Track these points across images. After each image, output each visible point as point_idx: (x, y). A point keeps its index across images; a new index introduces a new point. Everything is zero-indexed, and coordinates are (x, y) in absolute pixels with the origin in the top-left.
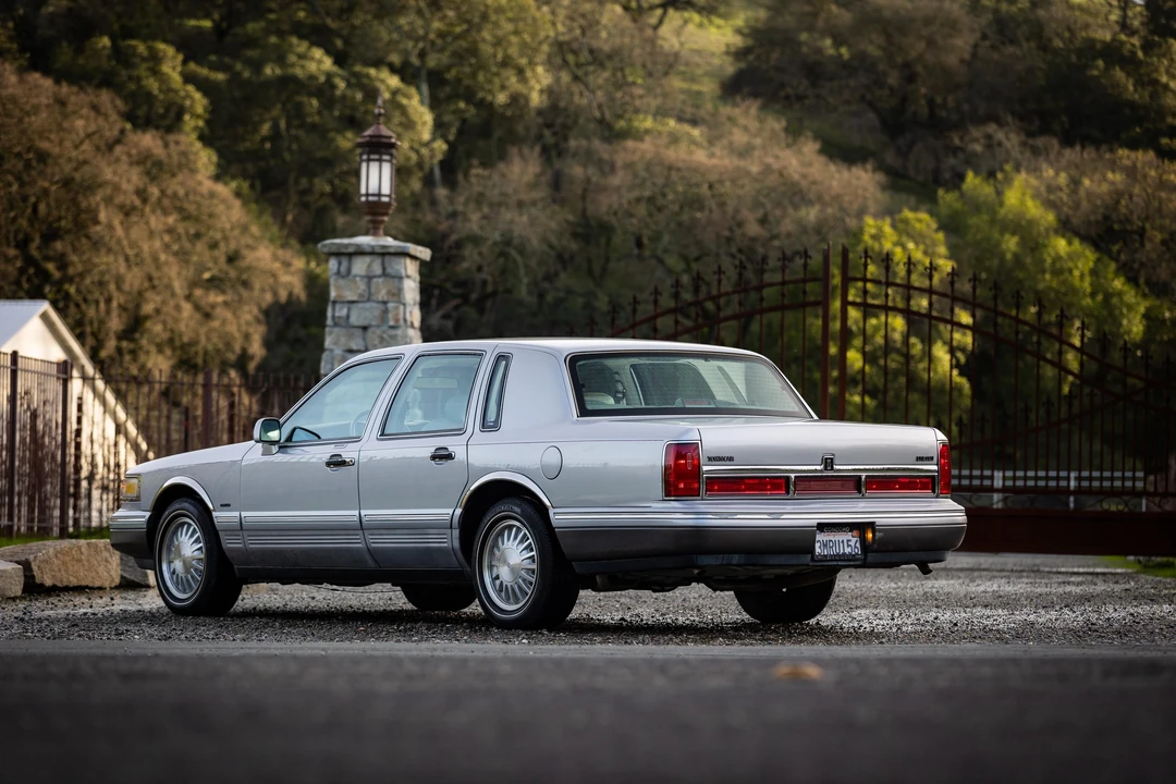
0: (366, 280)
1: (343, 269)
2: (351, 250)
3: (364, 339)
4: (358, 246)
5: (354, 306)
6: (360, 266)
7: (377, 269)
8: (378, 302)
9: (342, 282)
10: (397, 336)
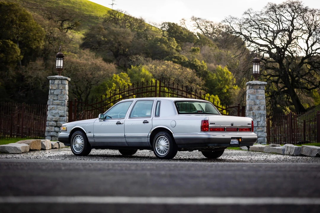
0: (58, 85)
1: (53, 82)
2: (55, 78)
3: (57, 97)
5: (55, 90)
6: (56, 82)
7: (60, 83)
8: (60, 90)
9: (52, 85)
10: (64, 97)
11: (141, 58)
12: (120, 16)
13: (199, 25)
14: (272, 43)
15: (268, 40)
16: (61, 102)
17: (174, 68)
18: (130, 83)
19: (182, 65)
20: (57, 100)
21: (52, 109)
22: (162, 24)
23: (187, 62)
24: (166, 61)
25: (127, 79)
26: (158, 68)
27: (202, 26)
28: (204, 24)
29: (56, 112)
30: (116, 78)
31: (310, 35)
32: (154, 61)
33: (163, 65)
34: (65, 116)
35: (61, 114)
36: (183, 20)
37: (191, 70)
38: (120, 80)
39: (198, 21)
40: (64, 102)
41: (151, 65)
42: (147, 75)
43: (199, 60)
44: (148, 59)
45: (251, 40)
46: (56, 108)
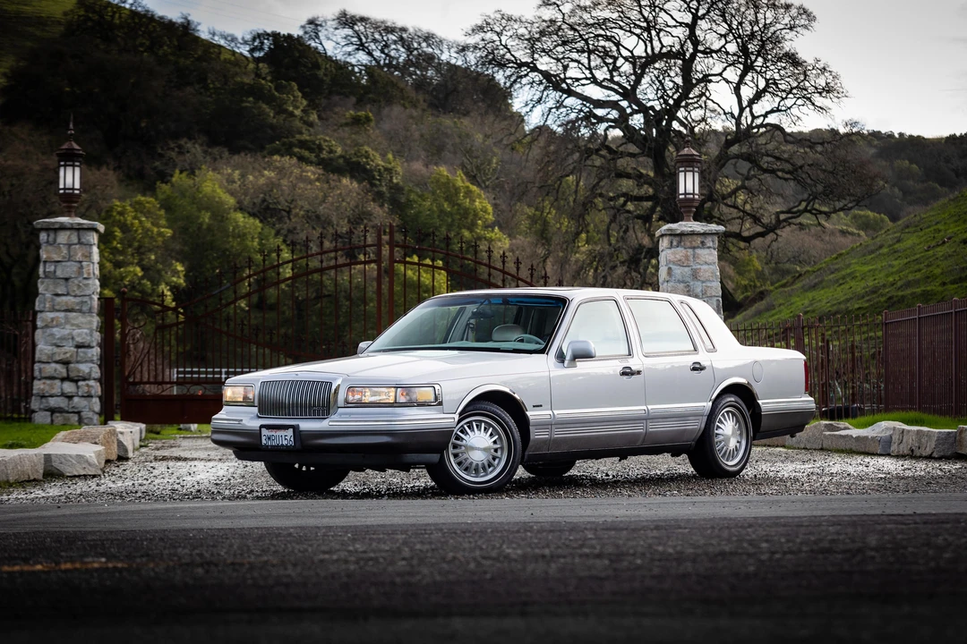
0: (67, 246)
1: (51, 239)
2: (57, 226)
3: (66, 287)
4: (62, 223)
5: (59, 265)
6: (63, 237)
7: (75, 239)
8: (76, 262)
9: (50, 248)
10: (88, 284)
11: (196, 149)
12: (117, 15)
13: (364, 40)
14: (629, 94)
15: (616, 87)
16: (78, 300)
17: (301, 178)
18: (167, 228)
19: (324, 169)
20: (68, 294)
21: (50, 325)
22: (254, 39)
23: (341, 156)
24: (276, 157)
25: (156, 215)
26: (251, 178)
27: (372, 44)
28: (377, 36)
29: (66, 332)
30: (121, 214)
31: (748, 68)
32: (236, 157)
33: (265, 169)
34: (94, 344)
35: (79, 339)
36: (312, 26)
37: (355, 184)
38: (135, 218)
39: (360, 27)
40: (88, 302)
41: (230, 171)
42: (221, 203)
43: (376, 150)
44: (216, 151)
45: (564, 85)
46: (63, 321)
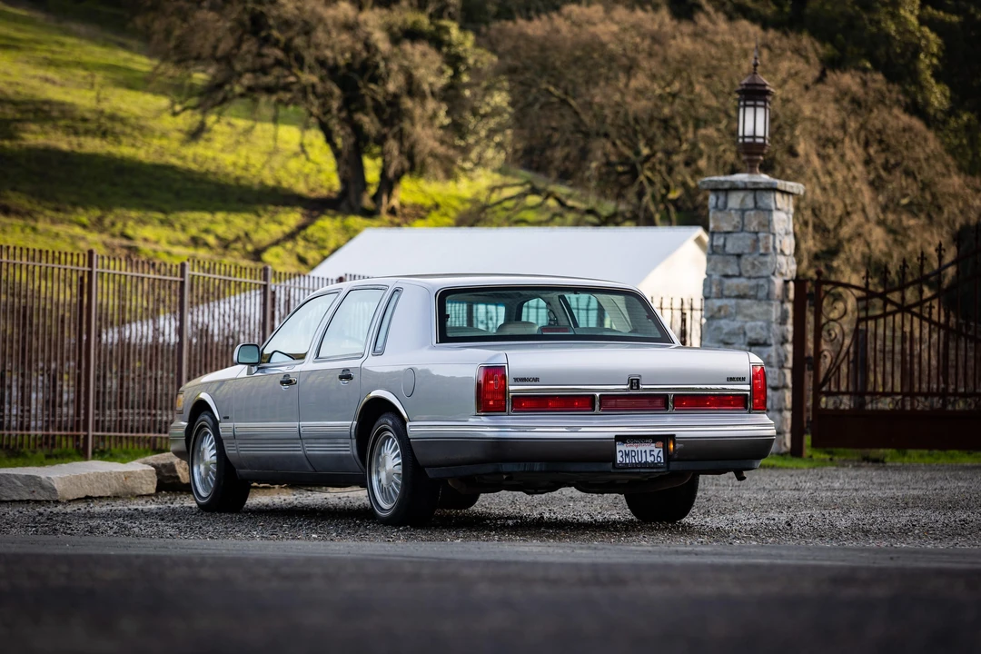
0: (739, 213)
1: (721, 203)
2: (726, 186)
3: (739, 265)
4: (732, 182)
5: (729, 236)
6: (735, 200)
7: (750, 203)
8: (750, 232)
9: (719, 215)
10: (766, 262)
16: (753, 282)
20: (740, 275)
21: (717, 315)
29: (736, 325)
34: (773, 341)
35: (752, 335)
40: (766, 286)
46: (734, 311)
